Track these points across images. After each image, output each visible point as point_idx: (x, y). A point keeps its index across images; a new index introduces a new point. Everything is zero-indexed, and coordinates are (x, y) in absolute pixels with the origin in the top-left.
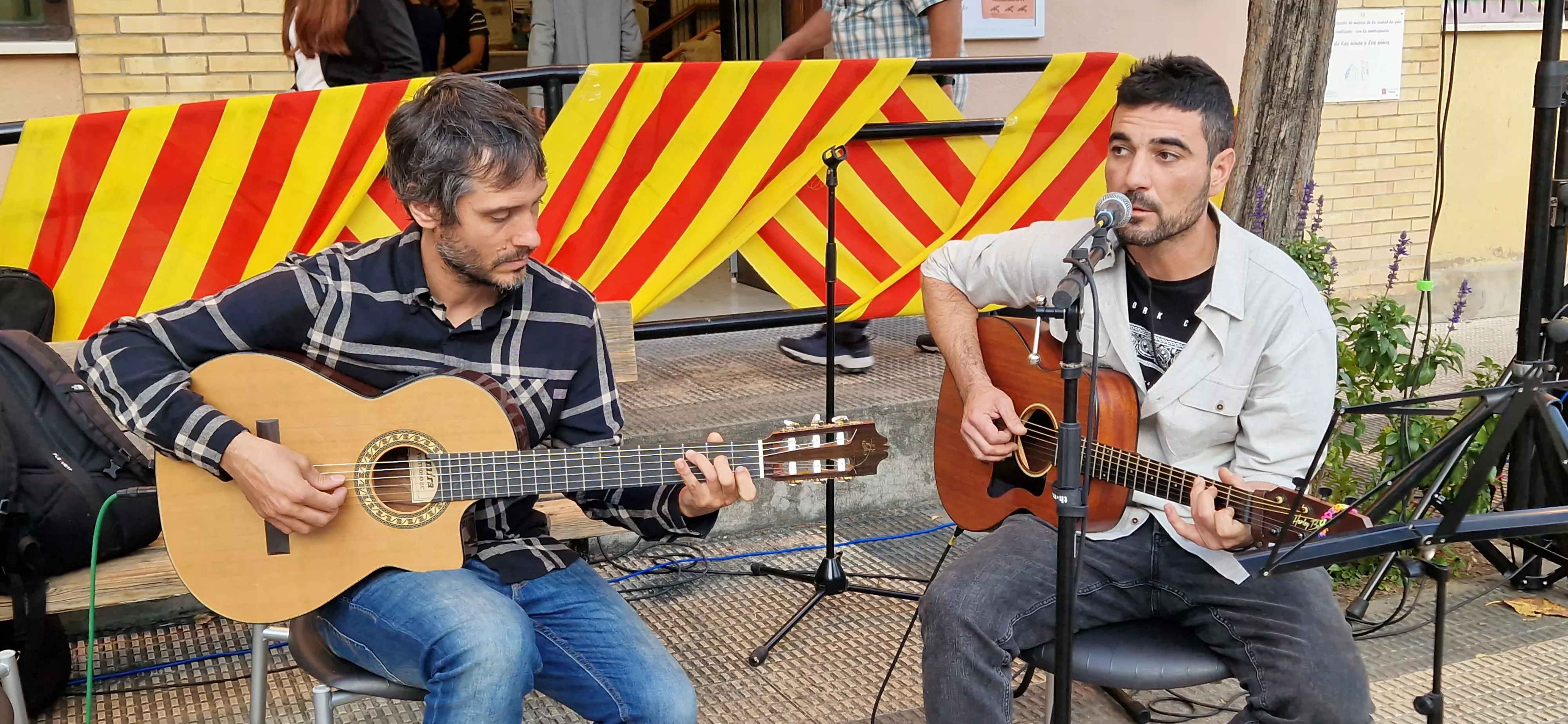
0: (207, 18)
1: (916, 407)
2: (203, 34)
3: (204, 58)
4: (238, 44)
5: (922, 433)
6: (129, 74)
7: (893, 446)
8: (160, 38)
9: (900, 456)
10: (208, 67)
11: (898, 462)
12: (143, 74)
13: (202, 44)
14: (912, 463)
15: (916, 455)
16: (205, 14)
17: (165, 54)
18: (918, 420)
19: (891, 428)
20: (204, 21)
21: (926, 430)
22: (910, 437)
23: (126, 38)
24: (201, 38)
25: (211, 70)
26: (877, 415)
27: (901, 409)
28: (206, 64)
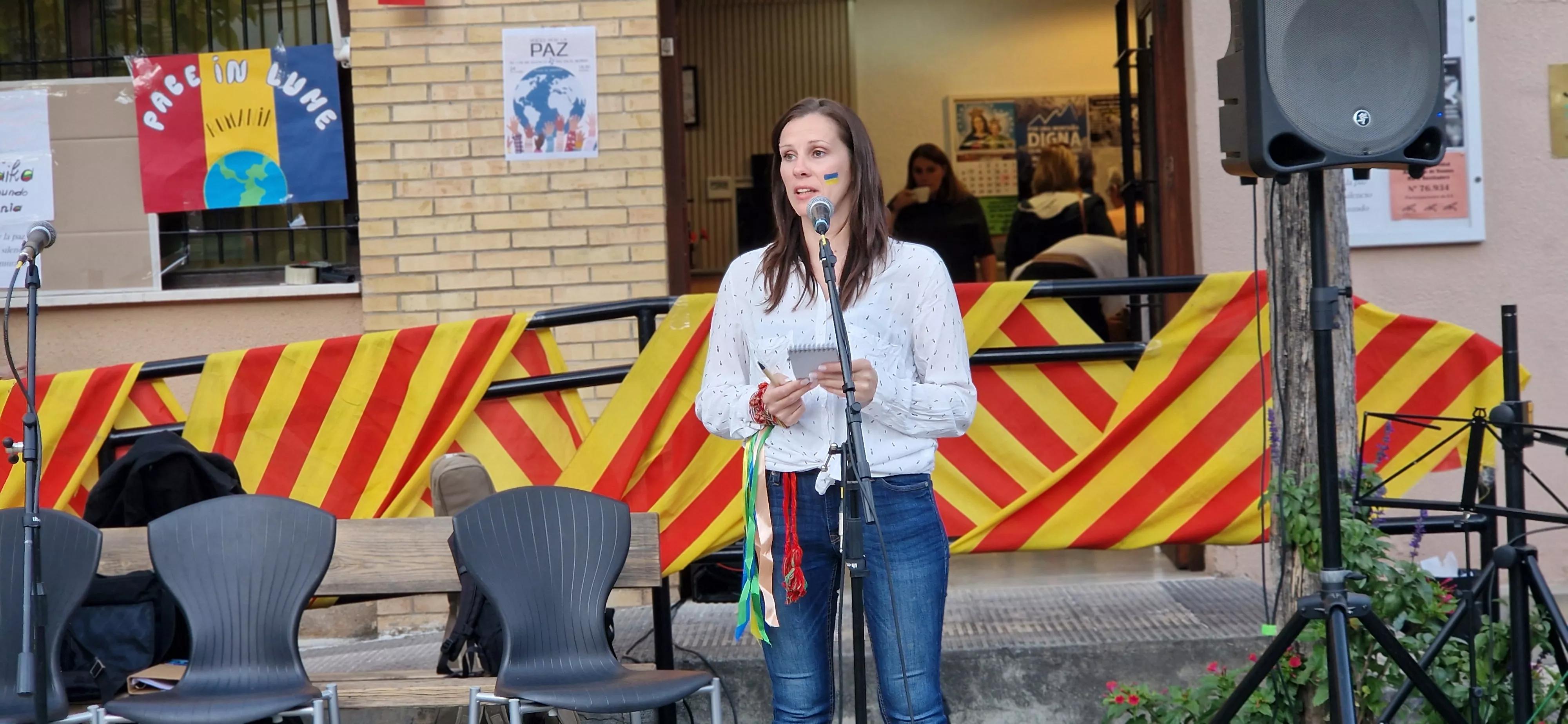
0: (478, 255)
1: (1054, 651)
2: (472, 270)
3: (472, 293)
4: (504, 279)
5: (1063, 681)
6: (404, 312)
7: (1028, 693)
8: (433, 276)
9: (1036, 705)
10: (475, 303)
11: (1033, 711)
12: (416, 311)
13: (471, 280)
14: (1051, 714)
15: (1056, 705)
16: (476, 251)
17: (438, 291)
18: (1058, 666)
19: (1023, 673)
20: (474, 258)
21: (1068, 678)
22: (1048, 685)
23: (403, 277)
24: (471, 275)
25: (479, 305)
26: (1008, 658)
27: (1037, 653)
28: (473, 300)
